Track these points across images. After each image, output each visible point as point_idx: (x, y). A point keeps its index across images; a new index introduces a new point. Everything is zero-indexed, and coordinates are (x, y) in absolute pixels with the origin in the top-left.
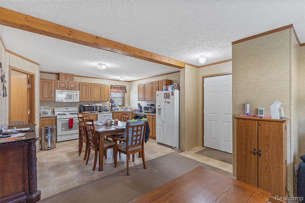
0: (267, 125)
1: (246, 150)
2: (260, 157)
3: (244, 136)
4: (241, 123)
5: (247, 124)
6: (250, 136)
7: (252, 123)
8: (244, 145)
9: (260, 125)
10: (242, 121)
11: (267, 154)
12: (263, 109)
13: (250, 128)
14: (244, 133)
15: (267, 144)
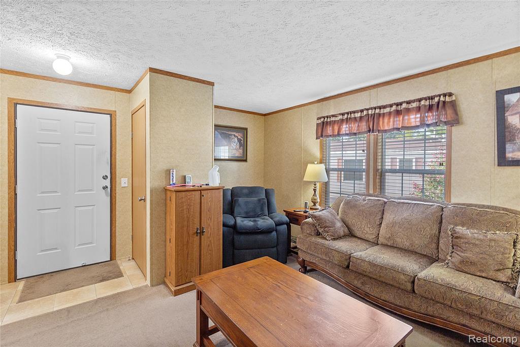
0: (210, 194)
1: (188, 233)
2: (202, 236)
3: (185, 216)
4: (182, 198)
5: (189, 197)
6: (192, 213)
7: (195, 195)
8: (185, 228)
9: (203, 196)
10: (184, 193)
11: (209, 229)
12: (190, 176)
13: (193, 201)
14: (185, 211)
15: (210, 217)
